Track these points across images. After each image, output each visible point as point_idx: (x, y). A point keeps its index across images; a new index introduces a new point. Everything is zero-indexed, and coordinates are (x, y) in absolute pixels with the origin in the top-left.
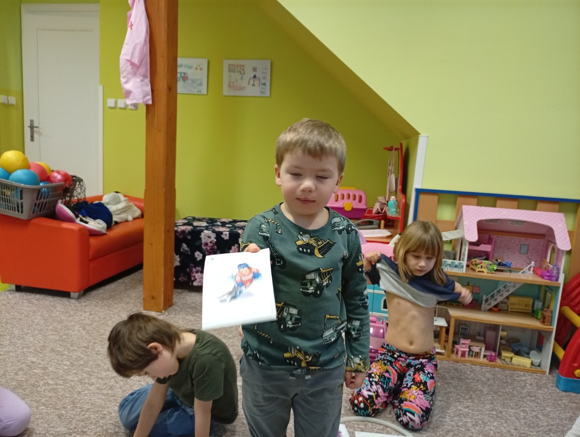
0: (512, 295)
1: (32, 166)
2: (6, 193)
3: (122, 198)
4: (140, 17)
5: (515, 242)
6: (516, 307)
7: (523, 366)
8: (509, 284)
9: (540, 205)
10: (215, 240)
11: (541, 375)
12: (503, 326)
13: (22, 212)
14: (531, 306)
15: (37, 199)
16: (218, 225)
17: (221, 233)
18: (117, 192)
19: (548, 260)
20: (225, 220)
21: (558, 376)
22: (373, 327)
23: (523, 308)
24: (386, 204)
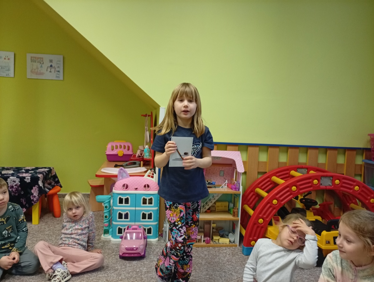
0: (218, 201)
5: (217, 170)
6: (220, 208)
7: (225, 244)
8: (215, 195)
9: (228, 147)
10: (19, 183)
11: (235, 248)
12: (213, 221)
14: (228, 206)
16: (23, 172)
17: (24, 178)
20: (29, 168)
21: (243, 247)
22: (136, 232)
23: (224, 208)
24: (143, 151)
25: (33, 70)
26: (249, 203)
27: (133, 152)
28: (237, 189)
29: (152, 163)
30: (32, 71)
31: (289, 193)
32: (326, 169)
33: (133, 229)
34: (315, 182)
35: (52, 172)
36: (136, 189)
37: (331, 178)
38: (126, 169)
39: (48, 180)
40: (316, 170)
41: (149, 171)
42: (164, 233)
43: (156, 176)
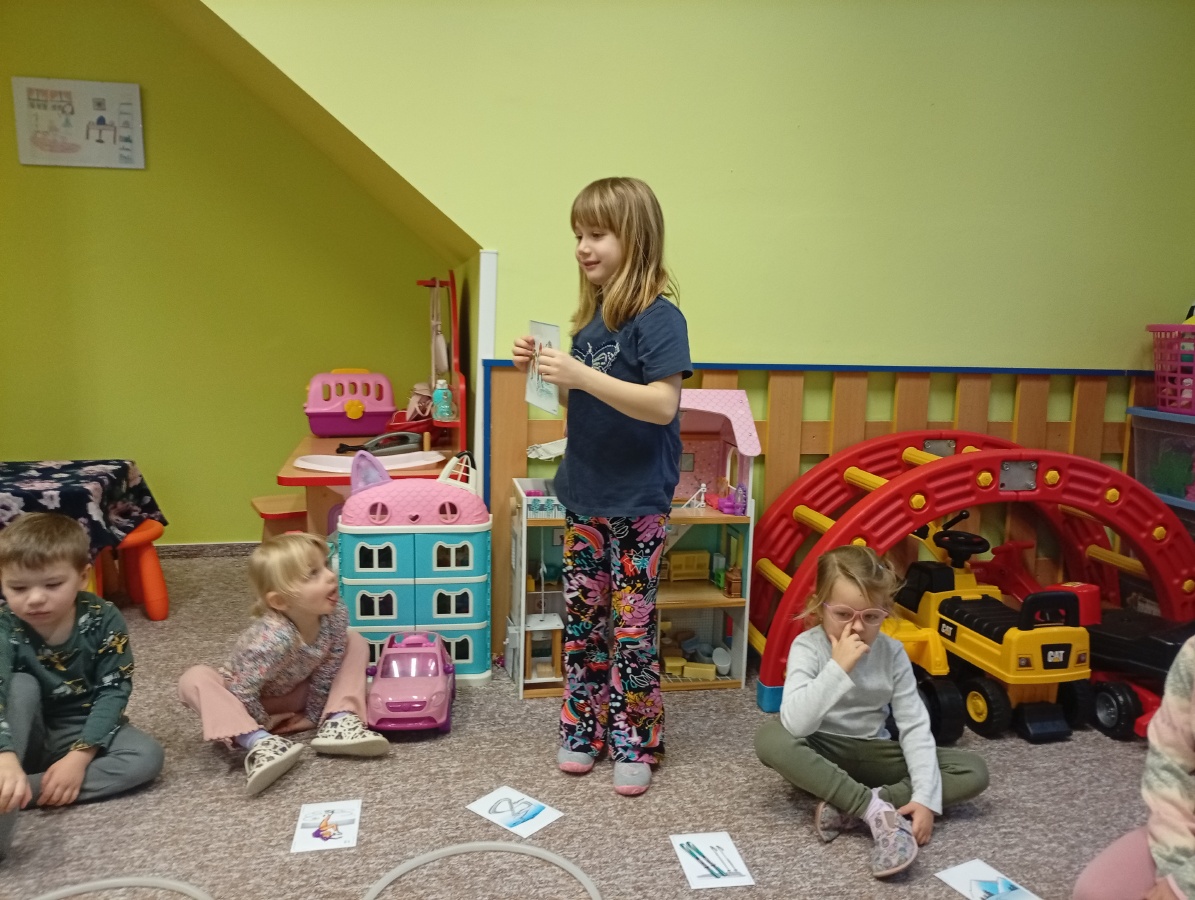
0: (676, 549)
6: (684, 571)
7: (704, 680)
9: (707, 378)
11: (734, 690)
12: (664, 611)
14: (707, 566)
16: (33, 478)
17: (39, 494)
19: (728, 478)
20: (53, 464)
21: (759, 687)
22: (417, 655)
23: (694, 571)
24: (430, 398)
25: (39, 135)
26: (774, 553)
27: (393, 404)
28: (739, 511)
29: (460, 438)
30: (34, 141)
31: (901, 516)
32: (1014, 440)
33: (409, 645)
34: (985, 477)
35: (130, 476)
36: (415, 518)
37: (1034, 466)
38: (378, 458)
39: (119, 500)
40: (984, 443)
41: (454, 460)
42: (509, 656)
43: (476, 476)
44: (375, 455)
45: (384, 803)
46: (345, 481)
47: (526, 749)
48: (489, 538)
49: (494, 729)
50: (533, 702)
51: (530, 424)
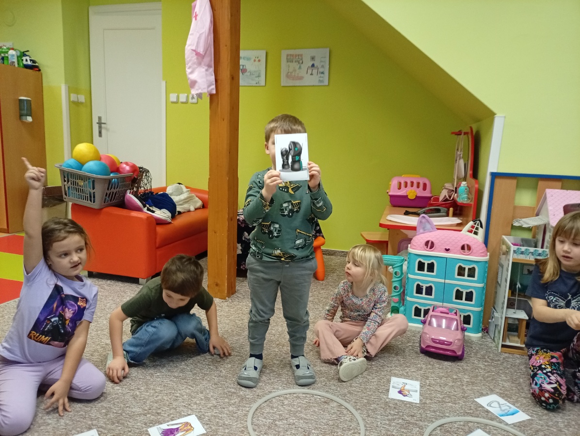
1: (102, 157)
2: (80, 184)
3: (185, 189)
4: (204, 7)
13: (94, 202)
15: (108, 189)
18: (179, 184)
22: (446, 318)
25: (289, 74)
27: (431, 193)
29: (470, 212)
30: (287, 76)
33: (441, 312)
36: (447, 250)
38: (431, 218)
41: (471, 223)
42: (492, 329)
43: (481, 231)
44: (430, 217)
45: (431, 387)
46: (414, 228)
47: (505, 378)
48: (487, 265)
49: (486, 364)
50: (507, 355)
51: (515, 208)
